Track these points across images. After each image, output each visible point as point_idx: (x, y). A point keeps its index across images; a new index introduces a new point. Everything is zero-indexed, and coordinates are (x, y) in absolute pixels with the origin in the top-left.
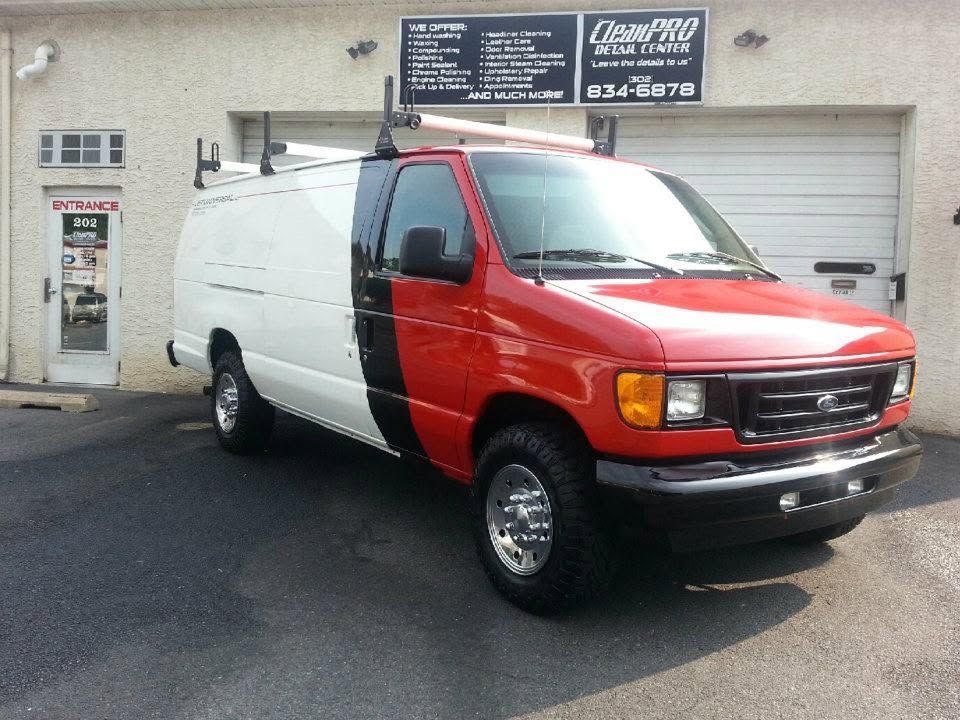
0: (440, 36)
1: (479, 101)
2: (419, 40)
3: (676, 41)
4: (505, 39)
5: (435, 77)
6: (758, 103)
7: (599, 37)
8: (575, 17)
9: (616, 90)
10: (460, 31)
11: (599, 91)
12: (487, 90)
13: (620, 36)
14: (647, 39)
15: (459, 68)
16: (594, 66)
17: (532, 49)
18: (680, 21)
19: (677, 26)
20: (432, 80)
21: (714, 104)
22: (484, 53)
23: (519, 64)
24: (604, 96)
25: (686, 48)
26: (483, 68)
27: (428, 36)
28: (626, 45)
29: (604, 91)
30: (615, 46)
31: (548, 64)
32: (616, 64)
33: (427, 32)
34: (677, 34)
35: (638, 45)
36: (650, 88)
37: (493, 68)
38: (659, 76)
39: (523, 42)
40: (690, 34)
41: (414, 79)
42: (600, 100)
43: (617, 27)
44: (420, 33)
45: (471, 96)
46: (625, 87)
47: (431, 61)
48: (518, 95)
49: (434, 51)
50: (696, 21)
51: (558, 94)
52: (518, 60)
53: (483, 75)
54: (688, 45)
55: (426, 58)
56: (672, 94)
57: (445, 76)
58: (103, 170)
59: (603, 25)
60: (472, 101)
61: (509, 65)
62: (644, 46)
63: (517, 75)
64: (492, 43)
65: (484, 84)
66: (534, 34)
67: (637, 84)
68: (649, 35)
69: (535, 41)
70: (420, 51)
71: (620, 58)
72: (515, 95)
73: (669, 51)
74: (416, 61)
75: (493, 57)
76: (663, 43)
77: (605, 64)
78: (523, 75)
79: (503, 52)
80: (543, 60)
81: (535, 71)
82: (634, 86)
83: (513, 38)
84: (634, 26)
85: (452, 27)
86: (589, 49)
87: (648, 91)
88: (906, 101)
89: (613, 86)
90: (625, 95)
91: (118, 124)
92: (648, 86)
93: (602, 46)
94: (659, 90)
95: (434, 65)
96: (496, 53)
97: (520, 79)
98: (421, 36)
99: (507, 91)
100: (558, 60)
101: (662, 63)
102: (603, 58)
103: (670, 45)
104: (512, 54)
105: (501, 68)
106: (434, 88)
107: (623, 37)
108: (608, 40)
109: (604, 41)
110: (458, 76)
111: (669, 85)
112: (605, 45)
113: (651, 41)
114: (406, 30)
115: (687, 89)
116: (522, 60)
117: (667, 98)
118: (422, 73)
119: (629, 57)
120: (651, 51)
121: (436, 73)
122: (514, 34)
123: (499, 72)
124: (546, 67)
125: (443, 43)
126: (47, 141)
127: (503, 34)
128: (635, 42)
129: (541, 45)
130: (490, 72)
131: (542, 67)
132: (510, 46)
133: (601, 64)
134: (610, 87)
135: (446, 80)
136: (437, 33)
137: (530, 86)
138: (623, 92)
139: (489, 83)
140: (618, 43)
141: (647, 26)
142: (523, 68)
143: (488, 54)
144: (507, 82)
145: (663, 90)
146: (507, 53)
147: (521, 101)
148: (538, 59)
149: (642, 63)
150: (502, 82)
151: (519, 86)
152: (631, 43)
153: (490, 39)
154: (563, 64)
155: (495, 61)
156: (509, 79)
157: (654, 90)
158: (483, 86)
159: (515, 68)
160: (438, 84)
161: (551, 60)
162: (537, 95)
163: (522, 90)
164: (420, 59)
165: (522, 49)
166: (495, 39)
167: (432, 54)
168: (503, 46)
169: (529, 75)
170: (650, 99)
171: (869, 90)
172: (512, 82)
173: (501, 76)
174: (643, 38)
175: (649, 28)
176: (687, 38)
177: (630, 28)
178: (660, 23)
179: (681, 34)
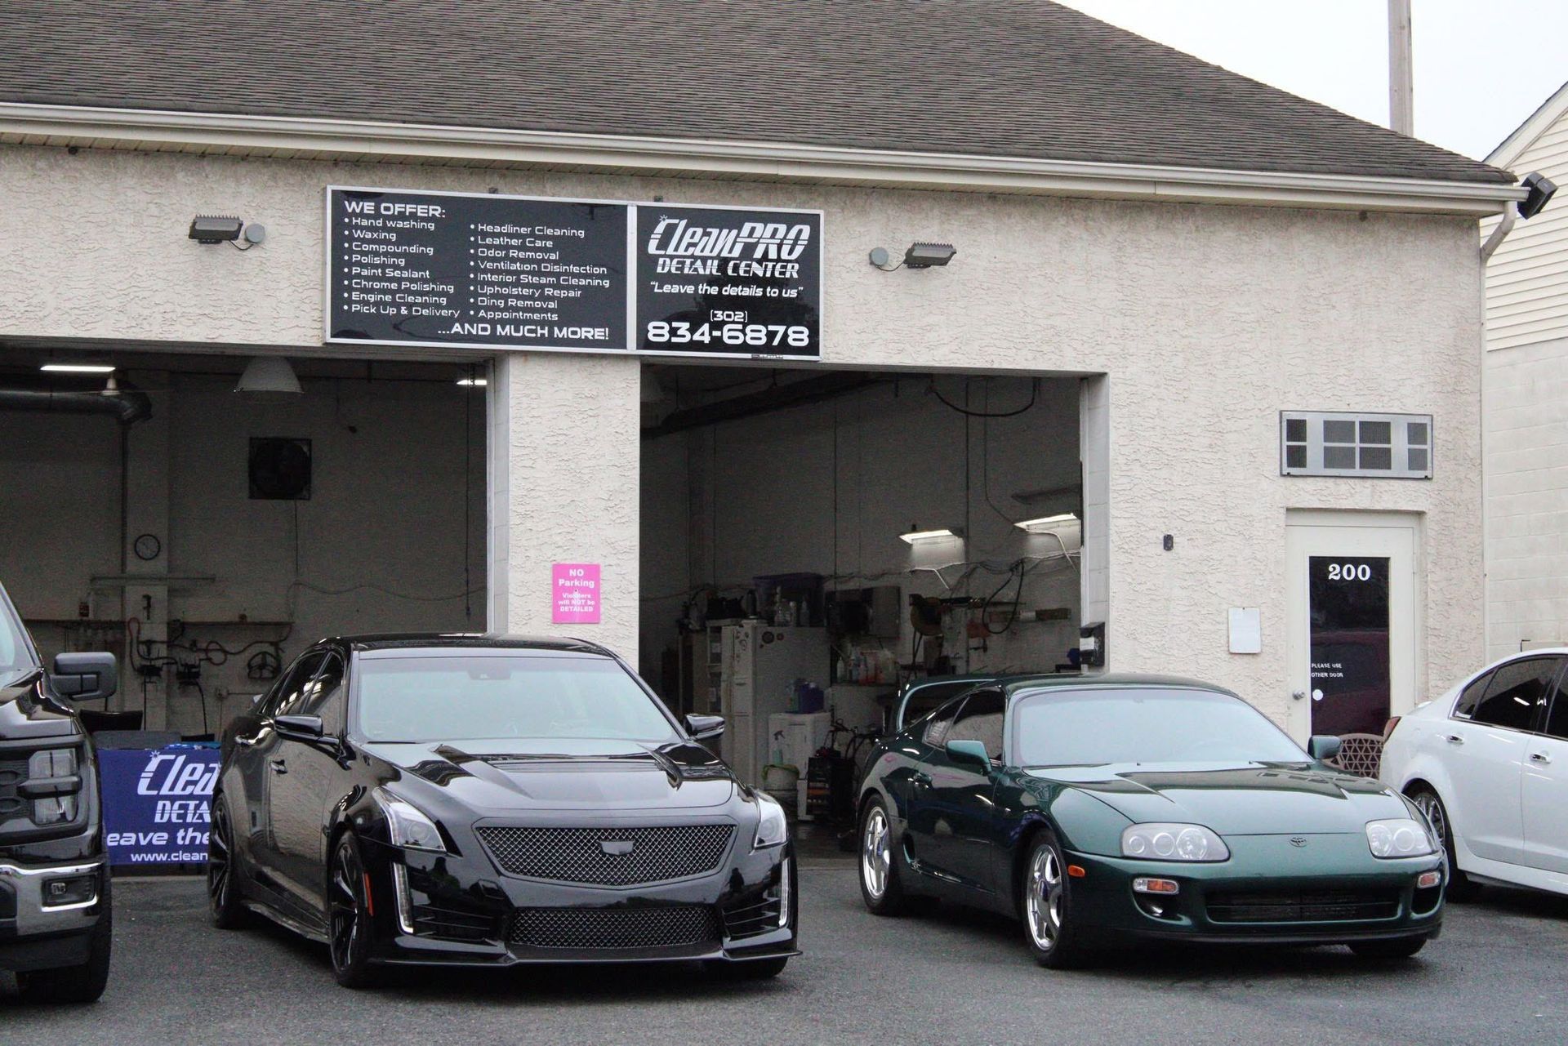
0: (400, 225)
1: (470, 338)
2: (362, 228)
3: (779, 260)
4: (510, 236)
5: (393, 293)
6: (895, 361)
7: (663, 244)
8: (625, 207)
9: (692, 330)
10: (433, 219)
11: (665, 332)
12: (483, 320)
14: (736, 253)
15: (433, 280)
16: (656, 290)
17: (553, 257)
18: (782, 228)
19: (780, 235)
20: (388, 298)
21: (835, 360)
22: (475, 257)
23: (535, 280)
24: (674, 340)
25: (792, 271)
26: (475, 282)
27: (379, 223)
28: (704, 260)
29: (673, 332)
31: (583, 282)
32: (690, 289)
33: (377, 215)
34: (780, 247)
35: (724, 262)
36: (743, 331)
37: (491, 284)
38: (759, 311)
39: (539, 244)
40: (798, 250)
41: (355, 296)
42: (669, 346)
43: (691, 230)
44: (362, 215)
45: (457, 328)
46: (706, 327)
47: (384, 266)
48: (535, 331)
49: (391, 249)
50: (806, 230)
51: (599, 333)
52: (532, 273)
53: (476, 295)
54: (797, 266)
55: (377, 260)
56: (776, 343)
57: (408, 291)
59: (669, 225)
60: (457, 338)
61: (518, 280)
63: (531, 298)
64: (489, 241)
65: (478, 309)
66: (558, 232)
67: (724, 323)
68: (739, 248)
69: (560, 243)
70: (366, 248)
71: (695, 280)
72: (530, 331)
73: (768, 274)
74: (359, 264)
75: (489, 265)
76: (759, 262)
77: (676, 289)
78: (543, 298)
79: (507, 258)
80: (574, 275)
81: (563, 294)
82: (719, 326)
83: (524, 237)
84: (715, 232)
85: (421, 210)
86: (647, 263)
87: (741, 335)
88: (1095, 367)
89: (686, 325)
90: (707, 339)
92: (740, 327)
93: (668, 261)
94: (757, 334)
95: (389, 272)
96: (494, 259)
97: (538, 304)
98: (365, 223)
99: (517, 323)
100: (599, 276)
101: (759, 292)
102: (669, 278)
103: (770, 265)
104: (523, 261)
105: (507, 285)
106: (392, 311)
107: (700, 247)
108: (676, 249)
109: (670, 251)
110: (433, 293)
111: (771, 328)
112: (672, 257)
113: (742, 257)
114: (339, 212)
115: (798, 335)
116: (539, 274)
117: (768, 348)
118: (369, 285)
119: (711, 280)
120: (741, 273)
121: (394, 286)
122: (523, 230)
123: (505, 291)
124: (579, 287)
125: (406, 237)
127: (506, 229)
128: (718, 257)
129: (569, 251)
130: (489, 290)
131: (573, 287)
132: (519, 249)
133: (667, 289)
134: (683, 327)
135: (410, 299)
136: (393, 218)
137: (555, 317)
138: (704, 334)
139: (487, 309)
140: (692, 256)
141: (735, 232)
142: (542, 287)
143: (483, 259)
144: (516, 309)
145: (763, 335)
146: (514, 260)
147: (541, 341)
148: (566, 273)
149: (730, 290)
150: (507, 309)
151: (536, 316)
152: (713, 258)
153: (485, 235)
154: (607, 284)
155: (494, 272)
156: (520, 303)
157: (750, 335)
158: (477, 313)
159: (528, 285)
160: (398, 306)
161: (586, 276)
162: (565, 332)
163: (542, 323)
164: (365, 260)
165: (539, 255)
166: (494, 235)
167: (386, 254)
168: (507, 247)
169: (551, 298)
170: (745, 348)
171: (1045, 348)
172: (526, 310)
173: (506, 297)
174: (730, 252)
175: (738, 236)
176: (795, 256)
177: (709, 234)
178: (753, 230)
179: (785, 249)
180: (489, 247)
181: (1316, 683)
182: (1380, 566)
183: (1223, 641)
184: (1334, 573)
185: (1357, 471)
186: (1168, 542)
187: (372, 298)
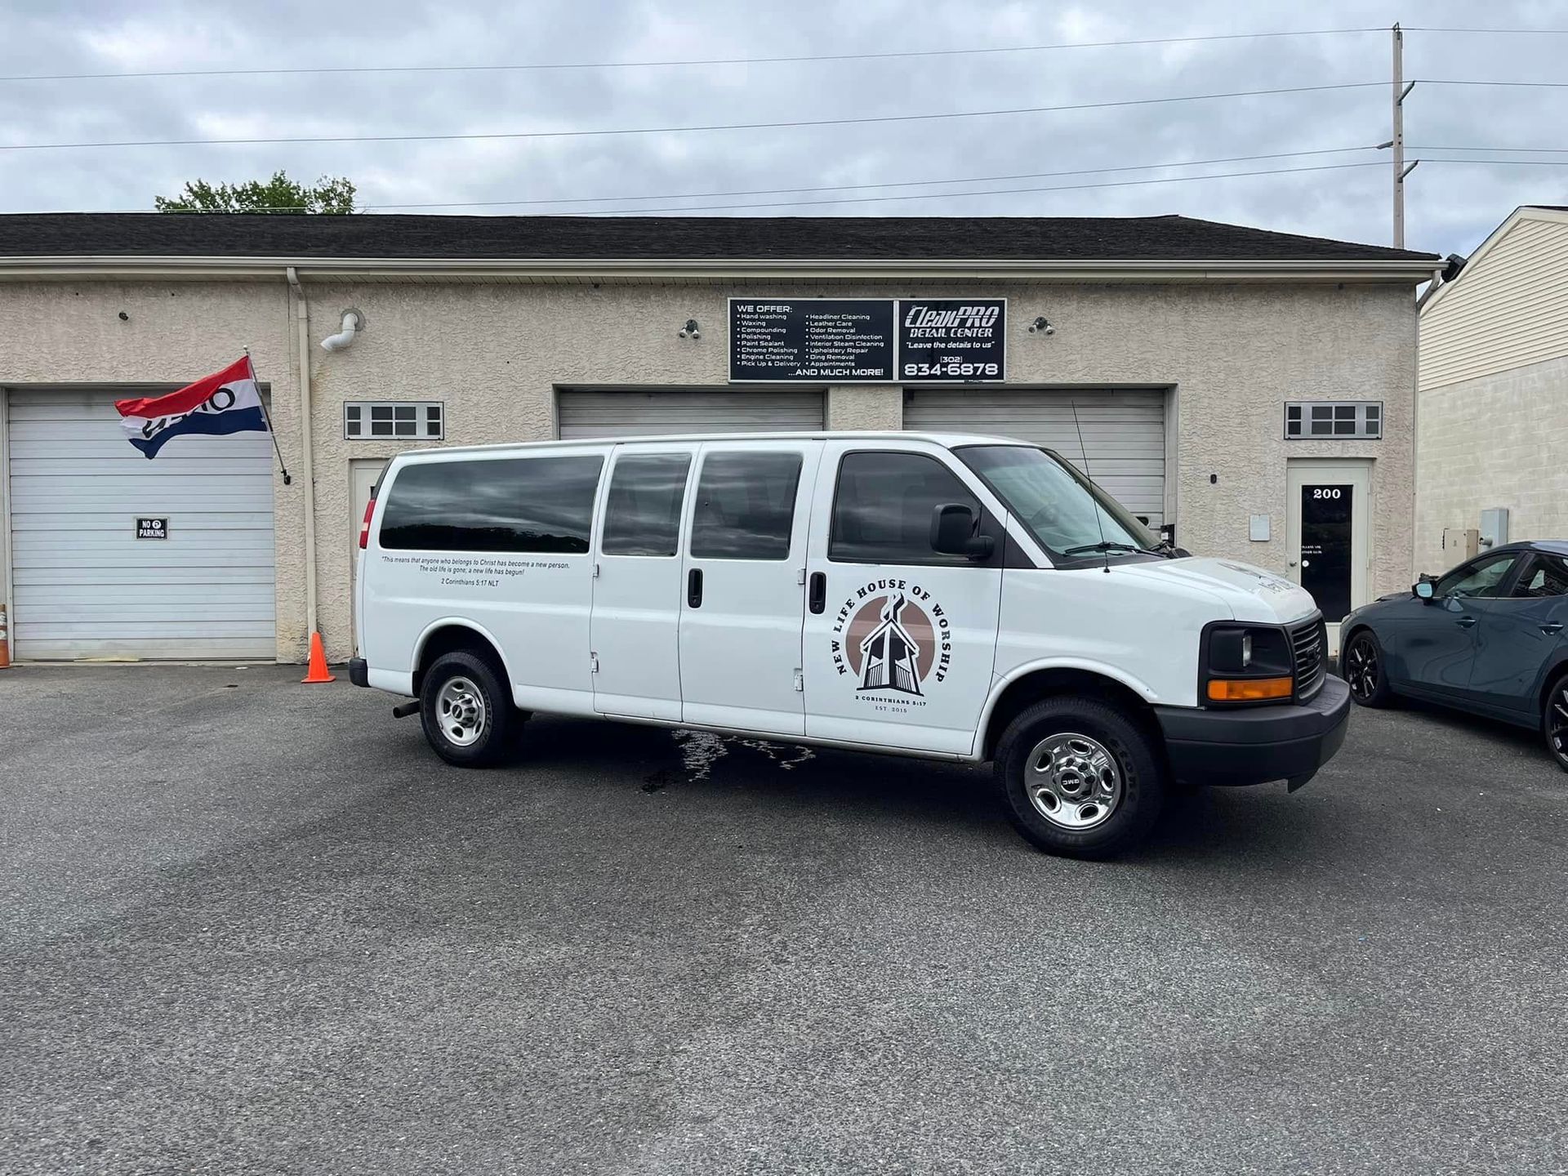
0: (768, 317)
1: (806, 377)
2: (747, 320)
3: (980, 327)
4: (828, 321)
5: (764, 354)
6: (1050, 381)
7: (914, 321)
8: (892, 302)
9: (930, 368)
10: (785, 313)
11: (915, 369)
12: (813, 367)
13: (932, 321)
14: (956, 324)
15: (786, 347)
16: (910, 347)
17: (852, 331)
18: (983, 309)
19: (981, 313)
20: (761, 357)
21: (1013, 382)
22: (809, 333)
23: (842, 344)
24: (920, 374)
25: (989, 333)
26: (809, 347)
27: (756, 317)
28: (937, 329)
30: (928, 330)
31: (869, 344)
32: (929, 346)
33: (755, 312)
34: (981, 320)
35: (948, 330)
36: (959, 368)
37: (818, 347)
38: (969, 356)
39: (844, 324)
40: (992, 321)
41: (743, 357)
42: (917, 377)
43: (930, 313)
44: (747, 313)
45: (799, 372)
46: (938, 366)
47: (759, 340)
48: (842, 372)
49: (763, 330)
50: (997, 309)
51: (878, 372)
52: (841, 341)
53: (809, 354)
54: (991, 330)
55: (755, 337)
56: (978, 373)
57: (772, 353)
58: (418, 443)
59: (917, 310)
60: (799, 377)
61: (833, 344)
62: (953, 330)
63: (840, 354)
64: (816, 324)
65: (810, 362)
66: (855, 317)
67: (948, 363)
68: (957, 321)
69: (855, 323)
70: (749, 330)
71: (933, 340)
72: (839, 372)
73: (974, 335)
74: (745, 339)
75: (816, 337)
76: (969, 328)
77: (921, 346)
78: (847, 354)
79: (826, 333)
80: (863, 341)
81: (858, 351)
82: (945, 365)
83: (836, 321)
84: (944, 313)
85: (779, 309)
86: (905, 331)
87: (958, 370)
88: (1170, 381)
89: (927, 365)
90: (939, 373)
91: (435, 396)
92: (958, 365)
93: (916, 330)
94: (968, 369)
95: (762, 343)
96: (820, 334)
97: (844, 357)
98: (748, 317)
99: (832, 368)
100: (877, 341)
101: (969, 346)
102: (917, 340)
103: (975, 330)
104: (835, 334)
105: (826, 347)
106: (764, 364)
107: (935, 322)
108: (921, 324)
109: (918, 325)
110: (786, 354)
111: (975, 365)
112: (919, 328)
113: (958, 327)
114: (734, 312)
115: (992, 369)
116: (844, 341)
117: (974, 376)
118: (751, 351)
119: (941, 340)
120: (959, 335)
121: (765, 350)
122: (835, 317)
123: (825, 351)
124: (866, 347)
125: (770, 324)
126: (354, 412)
127: (825, 317)
128: (945, 327)
129: (860, 328)
130: (816, 351)
131: (863, 347)
132: (833, 327)
133: (916, 346)
134: (925, 366)
135: (774, 357)
136: (764, 314)
137: (853, 364)
138: (937, 370)
139: (815, 361)
140: (930, 327)
141: (955, 312)
142: (846, 348)
143: (813, 334)
144: (832, 361)
145: (971, 369)
146: (830, 334)
147: (845, 377)
148: (859, 340)
149: (952, 345)
150: (826, 360)
151: (842, 364)
152: (942, 328)
153: (814, 321)
154: (882, 344)
155: (819, 341)
156: (833, 357)
157: (964, 369)
158: (810, 364)
159: (838, 347)
160: (767, 361)
161: (870, 341)
162: (859, 372)
163: (846, 368)
164: (749, 337)
165: (844, 331)
166: (819, 321)
167: (760, 333)
168: (826, 327)
169: (852, 354)
170: (960, 377)
171: (1140, 371)
172: (837, 361)
173: (825, 354)
174: (952, 324)
175: (957, 315)
176: (989, 325)
177: (940, 314)
178: (966, 310)
179: (984, 321)
180: (816, 327)
181: (1304, 557)
182: (1347, 491)
183: (1247, 534)
184: (1318, 494)
185: (1333, 435)
186: (1214, 479)
187: (753, 357)
